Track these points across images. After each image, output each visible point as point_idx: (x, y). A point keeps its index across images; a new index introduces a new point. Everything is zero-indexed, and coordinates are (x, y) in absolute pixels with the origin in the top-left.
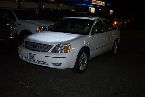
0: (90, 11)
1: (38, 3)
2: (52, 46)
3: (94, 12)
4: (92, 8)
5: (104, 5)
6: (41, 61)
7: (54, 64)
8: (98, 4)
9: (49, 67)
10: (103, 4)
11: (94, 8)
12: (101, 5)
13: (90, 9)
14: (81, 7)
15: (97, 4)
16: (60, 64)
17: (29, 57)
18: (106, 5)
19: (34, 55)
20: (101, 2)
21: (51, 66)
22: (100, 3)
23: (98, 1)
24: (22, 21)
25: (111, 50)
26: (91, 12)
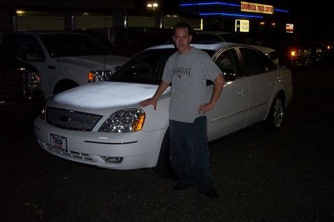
0: (238, 29)
1: (111, 17)
2: (101, 117)
3: (247, 31)
4: (242, 21)
5: (271, 13)
6: (78, 153)
7: (108, 159)
8: (257, 11)
9: (95, 167)
10: (268, 9)
11: (248, 22)
12: (265, 12)
13: (239, 23)
14: (217, 21)
15: (254, 11)
17: (53, 144)
18: (275, 12)
19: (63, 138)
20: (265, 6)
21: (101, 163)
22: (261, 8)
23: (257, 5)
24: (58, 60)
25: (265, 119)
26: (242, 30)
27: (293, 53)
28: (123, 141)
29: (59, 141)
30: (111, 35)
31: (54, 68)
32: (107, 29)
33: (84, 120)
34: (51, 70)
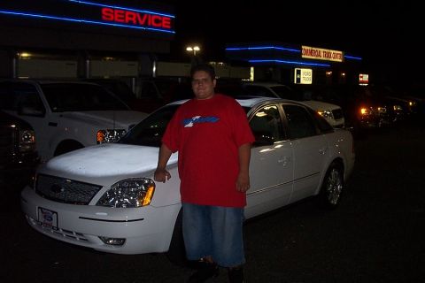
0: (299, 80)
1: (136, 63)
2: (101, 187)
3: (310, 82)
4: (303, 70)
5: (340, 61)
6: (72, 233)
7: (106, 240)
8: (322, 58)
9: (92, 250)
10: (336, 56)
11: (310, 71)
12: (332, 59)
13: (299, 72)
14: (271, 69)
15: (319, 58)
16: (121, 242)
17: (42, 219)
18: (345, 59)
19: (54, 212)
20: (332, 52)
21: (99, 245)
22: (328, 55)
23: (322, 50)
24: (61, 116)
26: (303, 82)
27: (363, 111)
28: (127, 218)
29: (48, 215)
30: (136, 85)
31: (55, 125)
32: (131, 77)
33: (81, 191)
34: (51, 127)
